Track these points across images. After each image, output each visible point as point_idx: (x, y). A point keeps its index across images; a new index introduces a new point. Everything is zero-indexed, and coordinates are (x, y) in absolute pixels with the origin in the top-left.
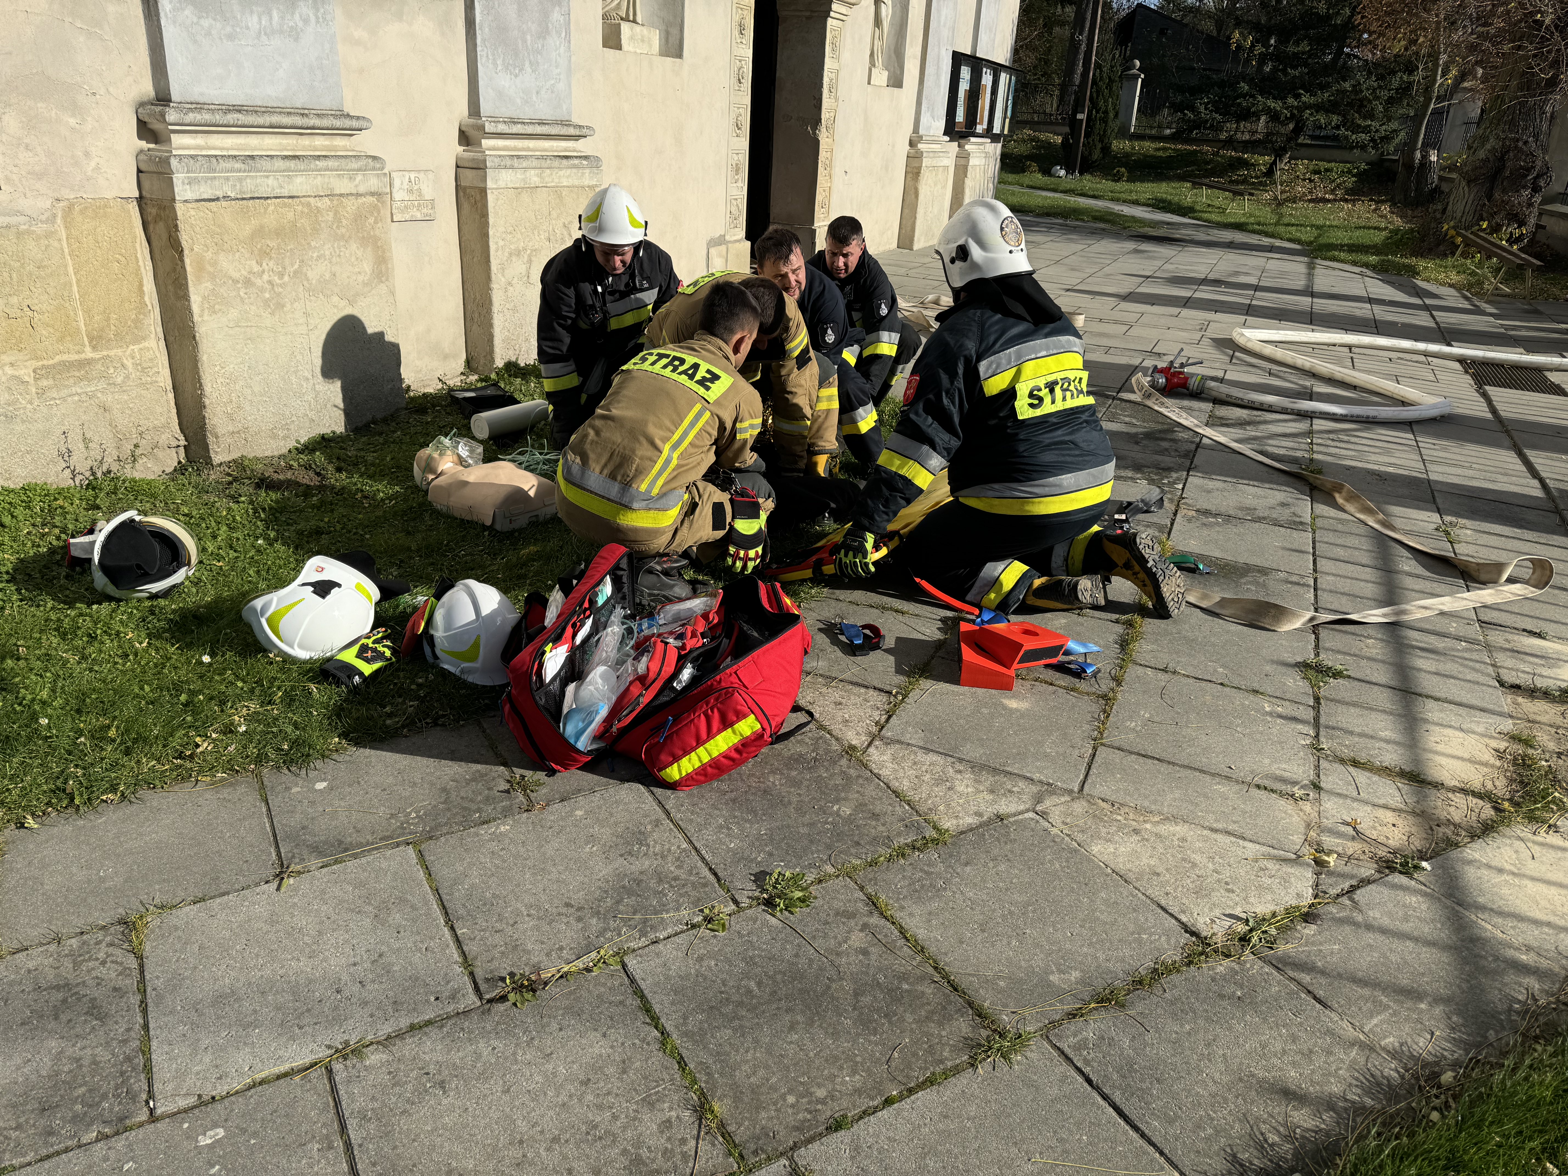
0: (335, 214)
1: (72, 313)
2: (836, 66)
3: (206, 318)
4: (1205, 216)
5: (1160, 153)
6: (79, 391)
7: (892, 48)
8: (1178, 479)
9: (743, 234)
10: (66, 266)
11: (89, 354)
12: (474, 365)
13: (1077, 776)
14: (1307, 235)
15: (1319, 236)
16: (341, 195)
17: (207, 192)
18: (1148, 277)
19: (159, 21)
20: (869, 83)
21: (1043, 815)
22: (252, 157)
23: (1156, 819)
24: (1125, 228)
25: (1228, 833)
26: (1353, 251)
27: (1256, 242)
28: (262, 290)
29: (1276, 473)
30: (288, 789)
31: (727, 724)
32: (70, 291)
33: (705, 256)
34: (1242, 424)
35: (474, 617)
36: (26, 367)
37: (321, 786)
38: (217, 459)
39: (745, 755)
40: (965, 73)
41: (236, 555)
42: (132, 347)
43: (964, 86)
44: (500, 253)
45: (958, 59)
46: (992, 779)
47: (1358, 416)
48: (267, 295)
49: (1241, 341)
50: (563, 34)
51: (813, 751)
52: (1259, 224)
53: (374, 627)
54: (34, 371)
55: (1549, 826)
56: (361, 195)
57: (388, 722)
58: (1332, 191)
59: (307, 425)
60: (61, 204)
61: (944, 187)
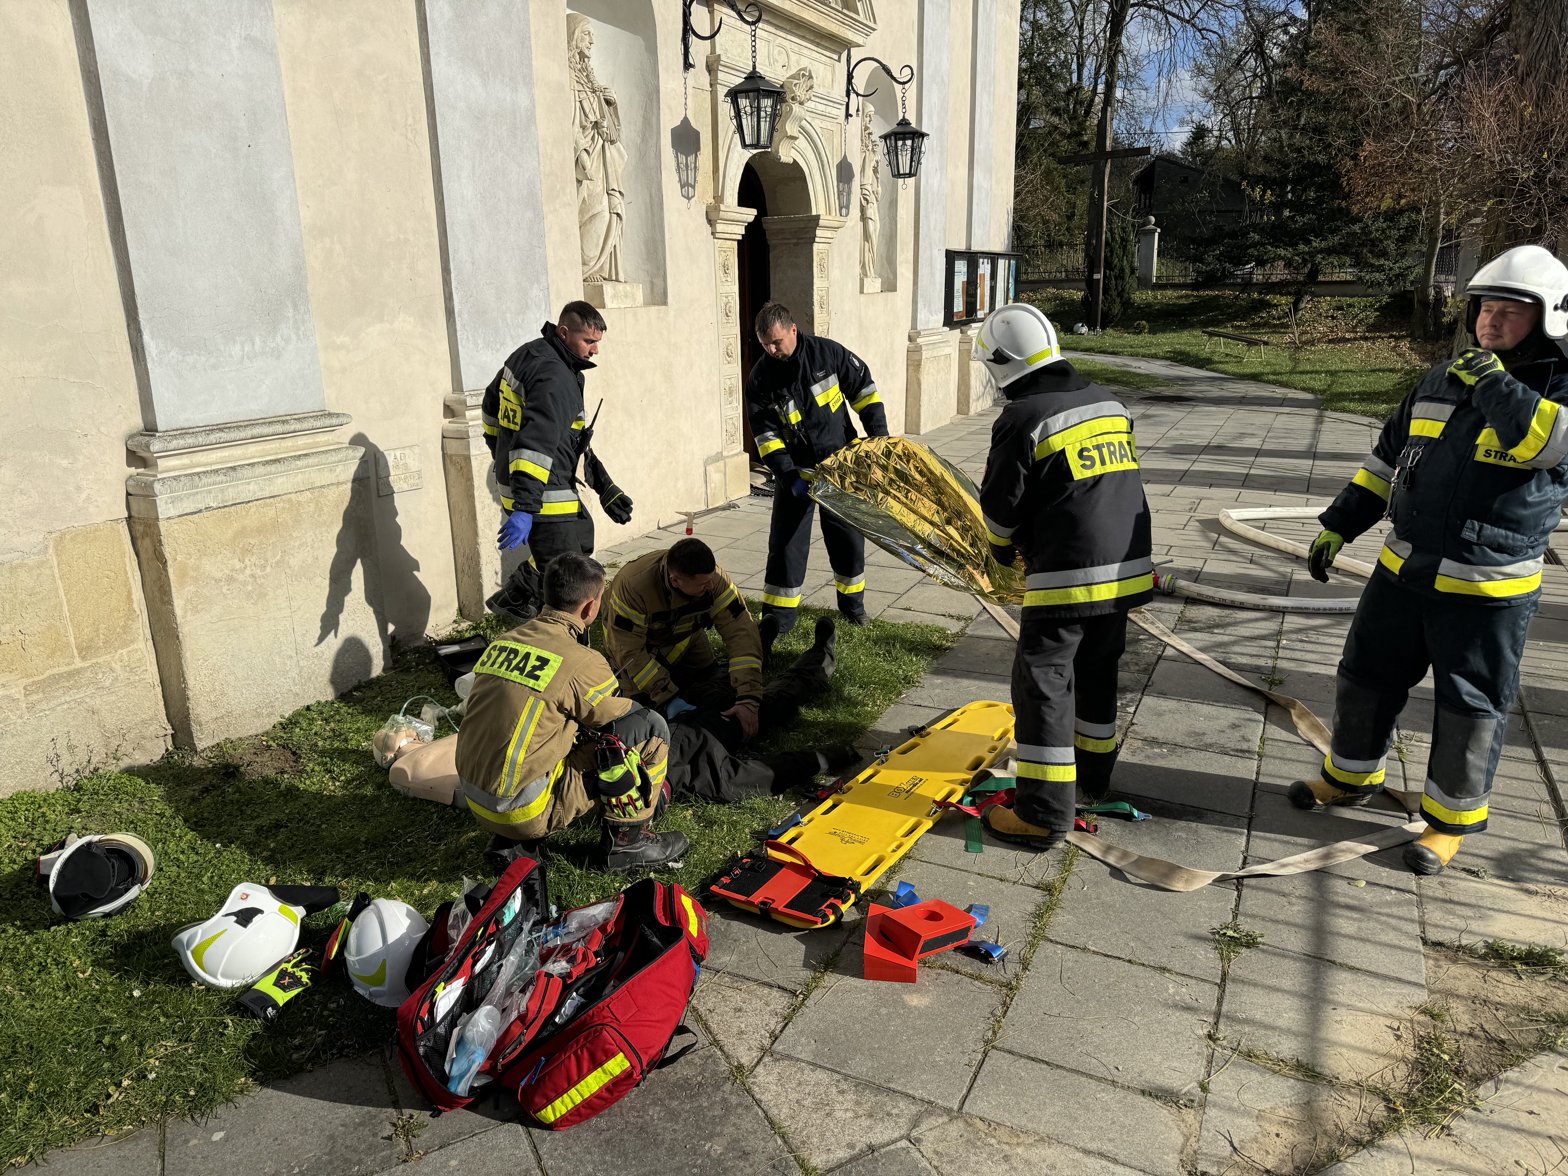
0: (316, 504)
1: (62, 631)
2: (826, 284)
3: (189, 618)
4: (1221, 366)
5: (1183, 301)
6: (68, 699)
7: (884, 256)
8: (1132, 700)
9: (741, 447)
10: (57, 589)
11: (79, 664)
12: (466, 612)
13: (960, 1091)
14: (1319, 382)
15: (1333, 382)
16: (322, 487)
17: (188, 506)
18: (1149, 448)
19: (146, 365)
20: (862, 292)
21: (915, 1142)
22: (233, 468)
23: (1031, 1141)
24: (1138, 388)
25: (1102, 1155)
26: (1364, 400)
27: (1269, 394)
28: (245, 584)
29: (1234, 686)
30: (187, 1141)
31: (596, 1064)
32: (61, 611)
33: (703, 474)
34: (1210, 627)
35: (381, 945)
36: (17, 686)
37: (218, 1136)
38: (200, 745)
39: (616, 1094)
40: (961, 267)
41: (196, 858)
42: (120, 651)
43: (960, 279)
44: (486, 510)
45: (951, 256)
46: (873, 1099)
47: (1330, 609)
48: (250, 588)
49: (1227, 523)
50: (543, 307)
51: (700, 1074)
52: (1274, 374)
53: (298, 948)
54: (25, 688)
55: (1442, 1129)
56: (342, 483)
57: (295, 1056)
58: (1353, 330)
59: (292, 699)
60: (53, 535)
61: (948, 373)
